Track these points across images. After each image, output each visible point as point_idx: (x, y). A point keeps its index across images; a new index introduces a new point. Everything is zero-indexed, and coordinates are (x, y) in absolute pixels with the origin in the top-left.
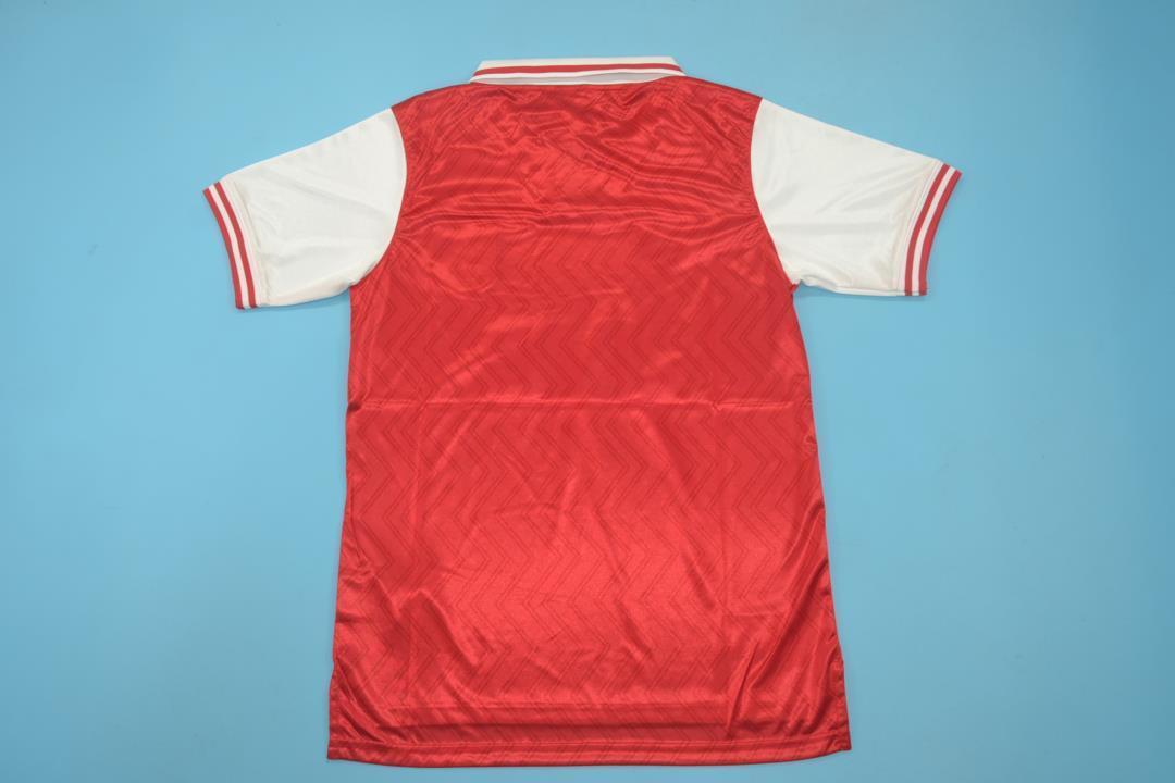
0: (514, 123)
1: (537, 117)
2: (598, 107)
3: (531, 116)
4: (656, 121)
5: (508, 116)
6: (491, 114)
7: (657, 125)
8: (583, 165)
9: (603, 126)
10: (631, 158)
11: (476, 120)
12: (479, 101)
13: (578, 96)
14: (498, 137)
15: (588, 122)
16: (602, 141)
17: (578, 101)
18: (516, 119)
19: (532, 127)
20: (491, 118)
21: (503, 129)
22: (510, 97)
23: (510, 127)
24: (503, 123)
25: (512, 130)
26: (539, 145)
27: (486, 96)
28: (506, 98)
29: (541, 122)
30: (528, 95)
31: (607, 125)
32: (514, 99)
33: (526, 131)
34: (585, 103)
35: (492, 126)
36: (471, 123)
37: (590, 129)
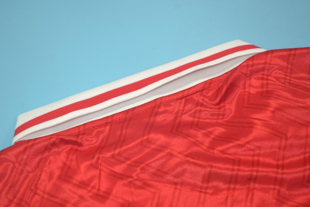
0: (95, 172)
1: (119, 154)
2: (186, 118)
3: (113, 156)
4: (268, 106)
5: (83, 166)
6: (57, 173)
7: (271, 109)
8: (210, 191)
9: (206, 135)
10: (261, 159)
11: (41, 187)
12: (37, 160)
13: (157, 114)
14: (82, 198)
15: (187, 136)
16: (216, 152)
17: (159, 119)
18: (94, 167)
19: (118, 169)
20: (59, 178)
21: (83, 185)
22: (75, 143)
23: (91, 179)
24: (80, 177)
25: (95, 182)
26: (141, 188)
27: (43, 152)
28: (69, 146)
29: (127, 159)
30: (94, 133)
31: (211, 133)
32: (80, 145)
33: (116, 177)
34: (170, 118)
35: (67, 187)
36: (36, 193)
37: (195, 144)
